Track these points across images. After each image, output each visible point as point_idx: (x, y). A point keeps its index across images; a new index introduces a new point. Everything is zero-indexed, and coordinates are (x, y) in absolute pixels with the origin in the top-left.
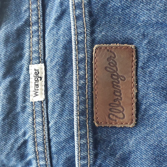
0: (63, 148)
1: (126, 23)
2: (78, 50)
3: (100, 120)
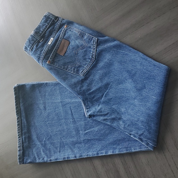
2: (60, 39)
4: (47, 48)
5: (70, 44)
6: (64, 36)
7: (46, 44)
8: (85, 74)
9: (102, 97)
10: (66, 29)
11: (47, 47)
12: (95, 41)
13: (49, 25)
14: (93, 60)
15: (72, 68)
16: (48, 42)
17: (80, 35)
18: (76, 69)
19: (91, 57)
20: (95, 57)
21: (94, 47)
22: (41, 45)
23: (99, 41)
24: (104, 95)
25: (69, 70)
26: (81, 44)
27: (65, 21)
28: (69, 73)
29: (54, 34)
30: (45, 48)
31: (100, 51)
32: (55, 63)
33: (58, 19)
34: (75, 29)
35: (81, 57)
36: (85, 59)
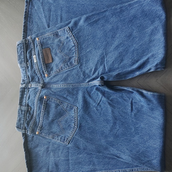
0: (41, 69)
1: (47, 44)
2: (40, 51)
3: (46, 62)
4: (37, 67)
5: (51, 49)
6: (42, 47)
7: (34, 64)
8: (79, 61)
9: (105, 67)
10: (39, 41)
11: (36, 65)
12: (68, 30)
13: (24, 49)
14: (76, 45)
15: (65, 65)
16: (33, 61)
17: (54, 36)
18: (69, 63)
19: (73, 44)
20: (76, 41)
21: (70, 35)
22: (31, 68)
23: (70, 28)
24: (105, 64)
25: (64, 68)
26: (60, 41)
27: (33, 36)
28: (66, 70)
29: (33, 52)
30: (35, 67)
31: (77, 34)
32: (51, 72)
33: (28, 39)
34: (46, 35)
35: (66, 51)
36: (70, 50)
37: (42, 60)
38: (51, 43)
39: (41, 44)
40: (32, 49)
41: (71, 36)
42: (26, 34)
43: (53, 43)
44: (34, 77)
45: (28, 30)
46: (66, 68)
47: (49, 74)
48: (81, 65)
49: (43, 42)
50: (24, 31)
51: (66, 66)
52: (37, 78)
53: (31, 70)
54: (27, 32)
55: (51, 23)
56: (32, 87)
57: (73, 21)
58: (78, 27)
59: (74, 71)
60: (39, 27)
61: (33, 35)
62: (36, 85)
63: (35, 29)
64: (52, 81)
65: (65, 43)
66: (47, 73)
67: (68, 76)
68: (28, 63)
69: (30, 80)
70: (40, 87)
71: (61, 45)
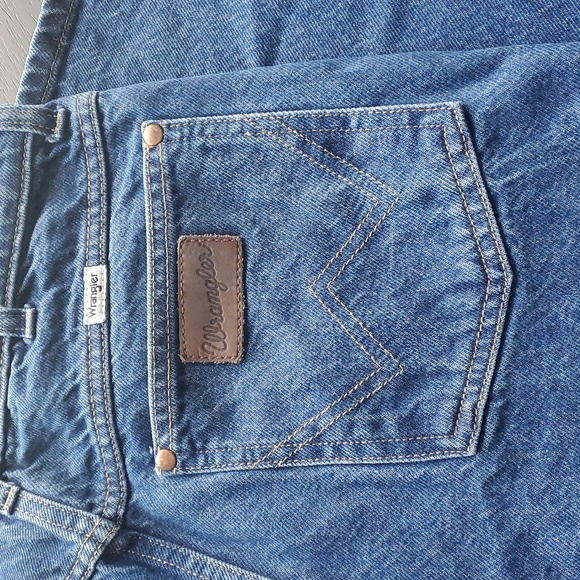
4: (96, 365)
5: (254, 252)
6: (177, 217)
7: (75, 335)
8: (491, 428)
10: (162, 155)
12: (450, 130)
13: (19, 190)
14: (500, 281)
15: (351, 426)
16: (77, 311)
17: (302, 145)
18: (390, 419)
19: (468, 270)
20: (508, 250)
21: (465, 182)
22: (42, 365)
23: (477, 117)
25: (338, 451)
26: (348, 206)
27: (121, 99)
28: (355, 474)
29: (88, 232)
30: (83, 364)
31: (531, 191)
32: (213, 445)
33: (67, 114)
34: (240, 121)
35: (386, 306)
36: (427, 305)
37: (158, 325)
38: (259, 204)
39: (175, 190)
40: (84, 203)
41: (471, 189)
42: (55, 65)
43: (280, 206)
44: (54, 436)
45: (78, 38)
46: (359, 450)
47: (193, 453)
48: (509, 470)
49: (195, 175)
50: (46, 39)
51: (357, 433)
52: (81, 456)
53: (43, 382)
54: (67, 49)
55: (293, 30)
56: (20, 514)
57: (517, 65)
58: (556, 131)
59: (427, 500)
60: (183, 32)
61: (116, 93)
62: (57, 517)
63: (142, 43)
64: (206, 521)
65: (391, 237)
66: (174, 446)
67: (359, 523)
68: (28, 312)
69: (16, 445)
70: (89, 547)
71: (353, 237)
